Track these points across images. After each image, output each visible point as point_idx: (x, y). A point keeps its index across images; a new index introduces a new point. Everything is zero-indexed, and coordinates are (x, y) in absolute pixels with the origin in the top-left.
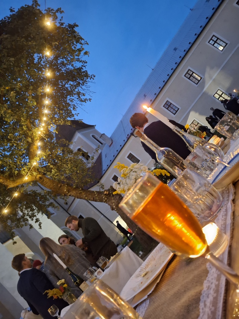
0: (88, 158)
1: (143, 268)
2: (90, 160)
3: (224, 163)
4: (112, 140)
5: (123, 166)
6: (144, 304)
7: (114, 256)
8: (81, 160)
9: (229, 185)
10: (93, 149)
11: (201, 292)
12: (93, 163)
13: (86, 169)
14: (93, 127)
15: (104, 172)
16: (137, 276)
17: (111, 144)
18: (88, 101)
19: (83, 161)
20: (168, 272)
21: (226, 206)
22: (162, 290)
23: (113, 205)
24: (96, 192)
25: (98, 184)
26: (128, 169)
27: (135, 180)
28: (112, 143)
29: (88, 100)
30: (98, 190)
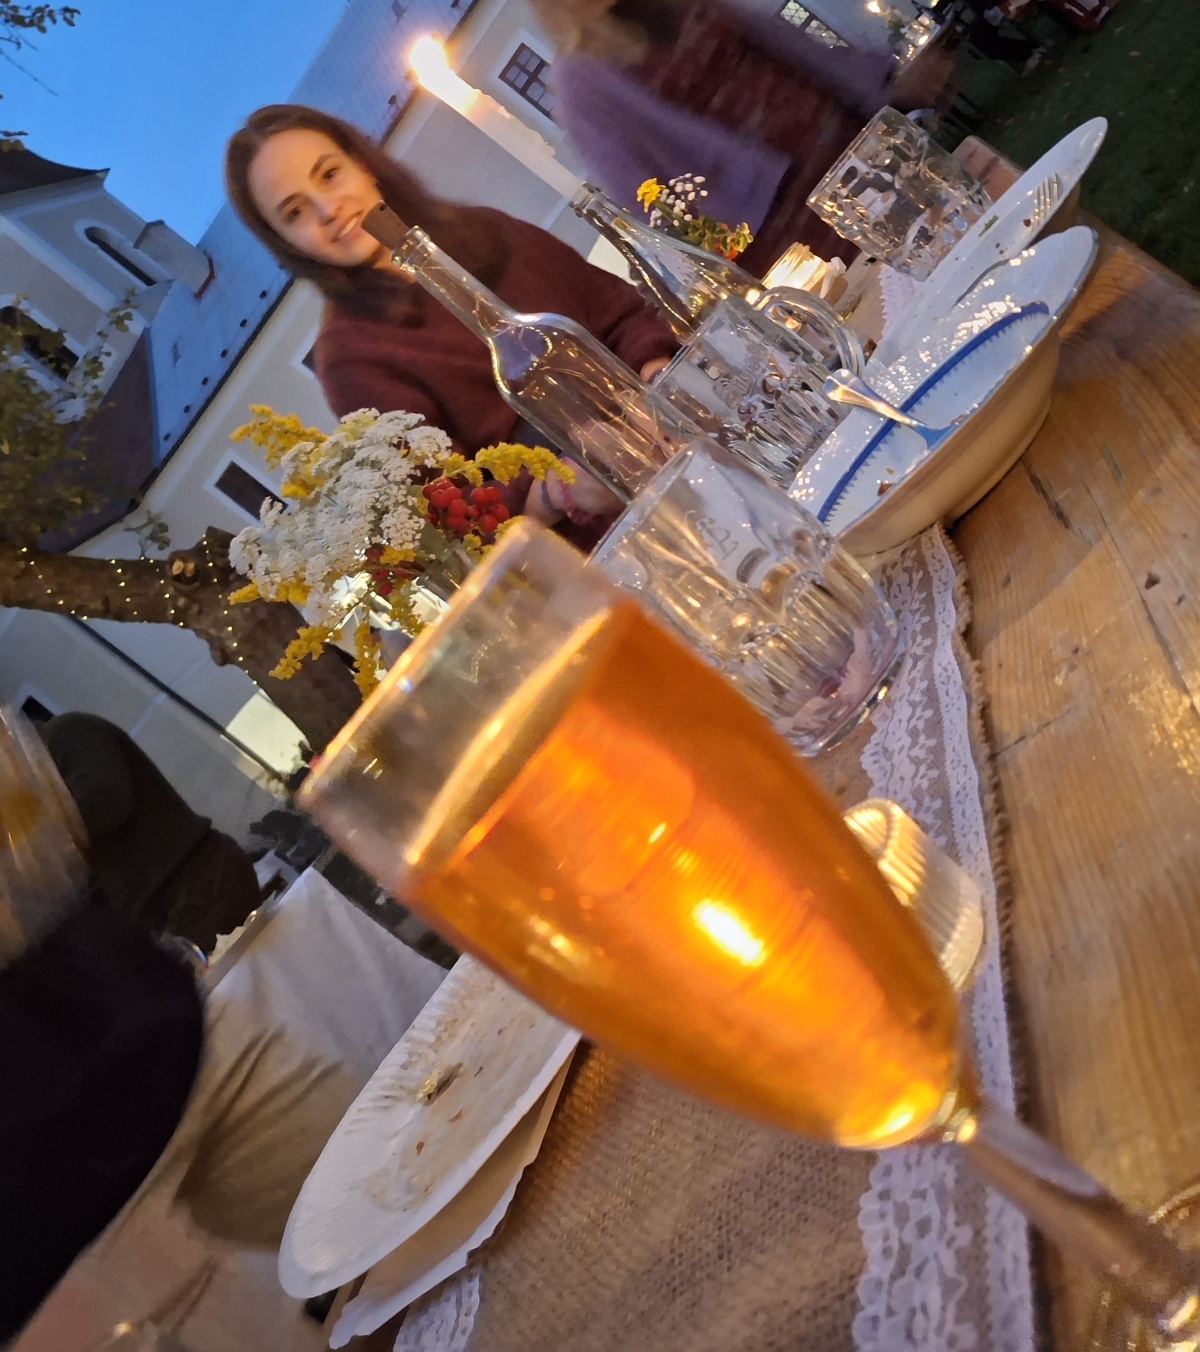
0: (65, 366)
1: (421, 1043)
2: (76, 377)
3: (881, 408)
4: (210, 261)
5: (288, 426)
6: (447, 1310)
7: (239, 931)
8: (21, 376)
9: (924, 539)
10: (93, 310)
11: (852, 1289)
12: (96, 396)
13: (53, 433)
14: (88, 178)
15: (165, 448)
16: (390, 1100)
17: (202, 280)
18: (54, 22)
19: (34, 382)
20: (590, 1086)
21: (920, 665)
22: (563, 1220)
23: (223, 635)
24: (121, 563)
25: (135, 519)
26: (324, 446)
27: (371, 517)
28: (211, 276)
29: (59, 18)
30: (133, 554)
